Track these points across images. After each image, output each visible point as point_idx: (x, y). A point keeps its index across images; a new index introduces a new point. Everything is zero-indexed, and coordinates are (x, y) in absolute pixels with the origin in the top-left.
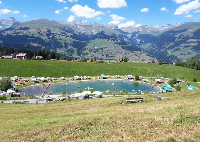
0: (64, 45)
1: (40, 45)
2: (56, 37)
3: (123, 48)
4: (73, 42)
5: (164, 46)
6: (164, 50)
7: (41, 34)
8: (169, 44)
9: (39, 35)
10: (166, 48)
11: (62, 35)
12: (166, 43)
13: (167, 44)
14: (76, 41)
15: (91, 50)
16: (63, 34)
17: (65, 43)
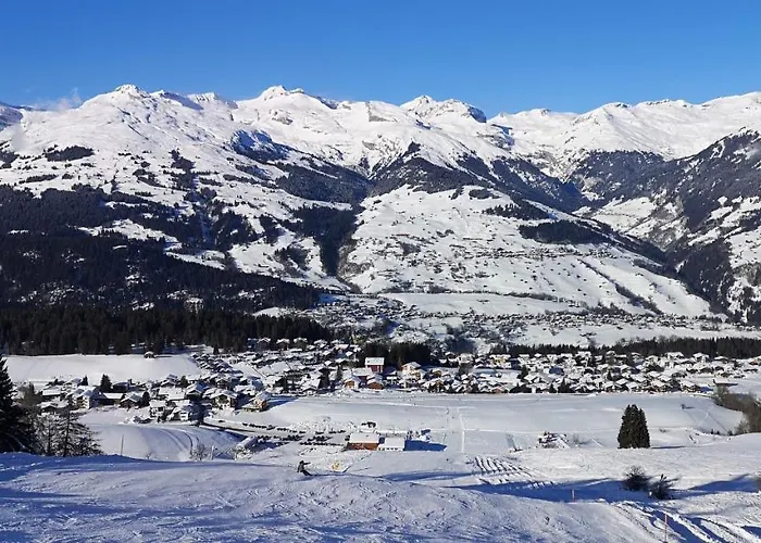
0: (259, 229)
1: (157, 235)
2: (216, 188)
3: (527, 232)
4: (296, 214)
5: (716, 215)
6: (713, 234)
7: (152, 181)
8: (736, 206)
9: (144, 187)
10: (725, 224)
11: (243, 180)
12: (722, 200)
13: (726, 205)
14: (310, 204)
15: (381, 248)
16: (249, 176)
17: (266, 221)
